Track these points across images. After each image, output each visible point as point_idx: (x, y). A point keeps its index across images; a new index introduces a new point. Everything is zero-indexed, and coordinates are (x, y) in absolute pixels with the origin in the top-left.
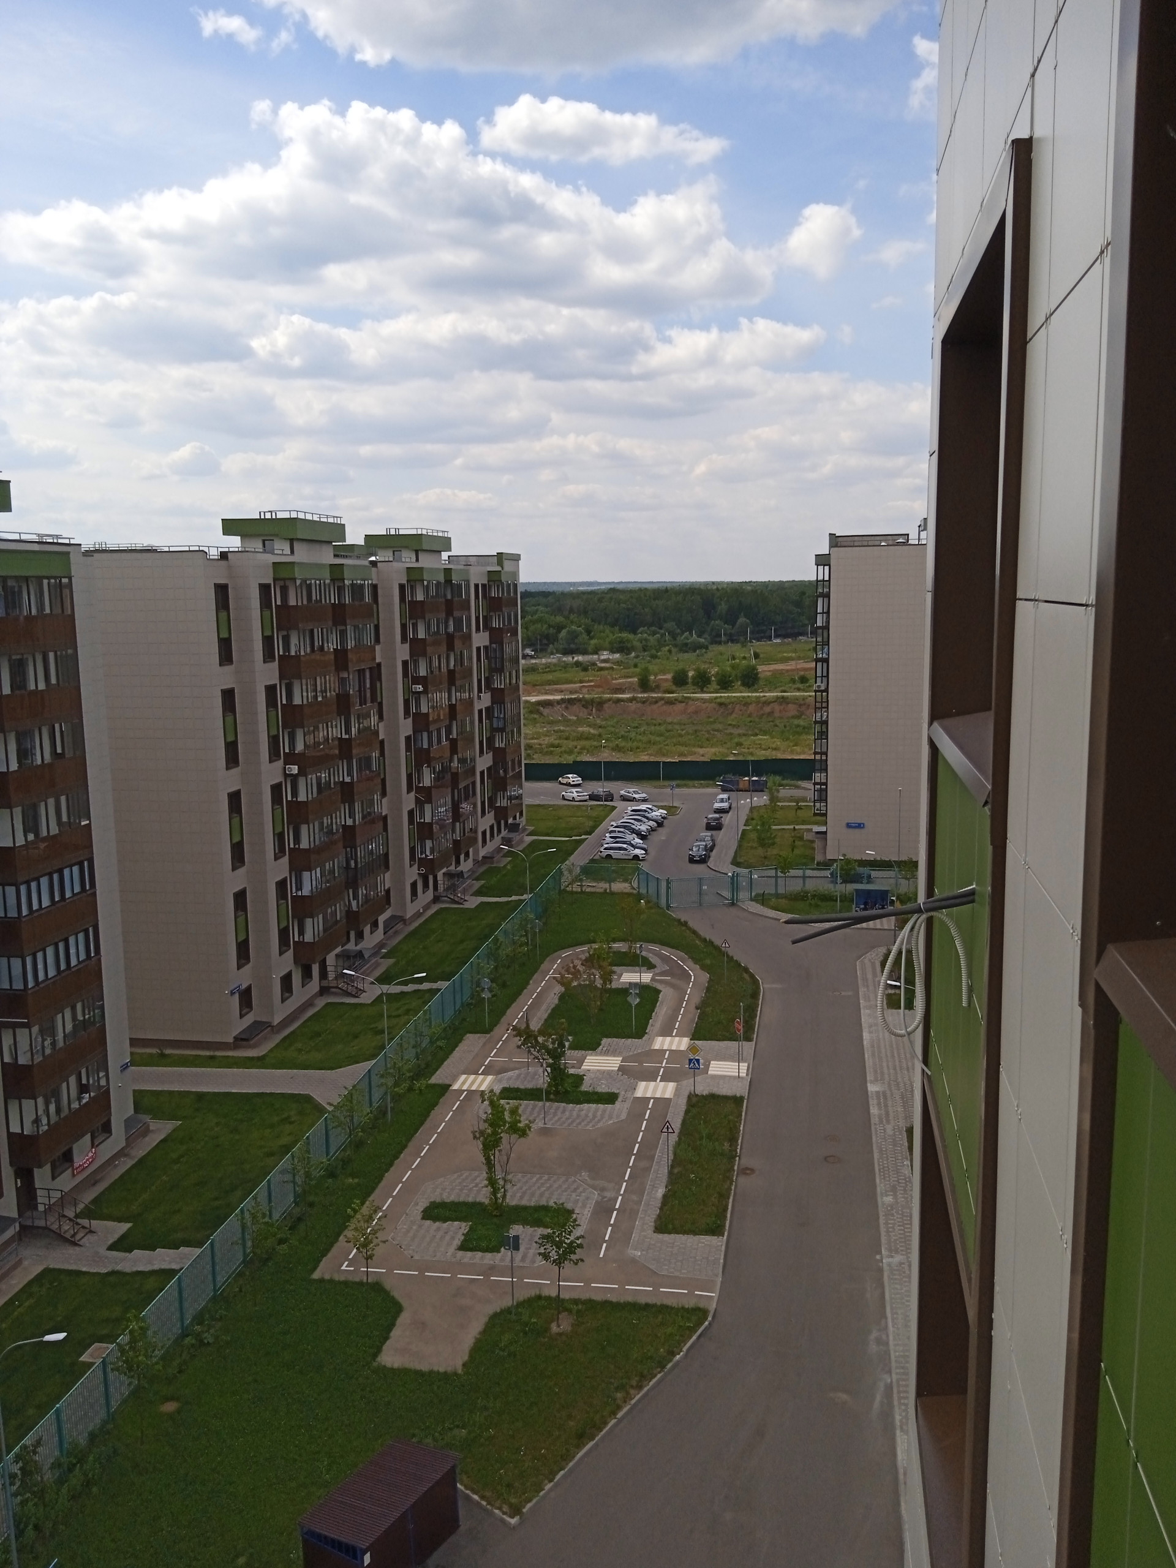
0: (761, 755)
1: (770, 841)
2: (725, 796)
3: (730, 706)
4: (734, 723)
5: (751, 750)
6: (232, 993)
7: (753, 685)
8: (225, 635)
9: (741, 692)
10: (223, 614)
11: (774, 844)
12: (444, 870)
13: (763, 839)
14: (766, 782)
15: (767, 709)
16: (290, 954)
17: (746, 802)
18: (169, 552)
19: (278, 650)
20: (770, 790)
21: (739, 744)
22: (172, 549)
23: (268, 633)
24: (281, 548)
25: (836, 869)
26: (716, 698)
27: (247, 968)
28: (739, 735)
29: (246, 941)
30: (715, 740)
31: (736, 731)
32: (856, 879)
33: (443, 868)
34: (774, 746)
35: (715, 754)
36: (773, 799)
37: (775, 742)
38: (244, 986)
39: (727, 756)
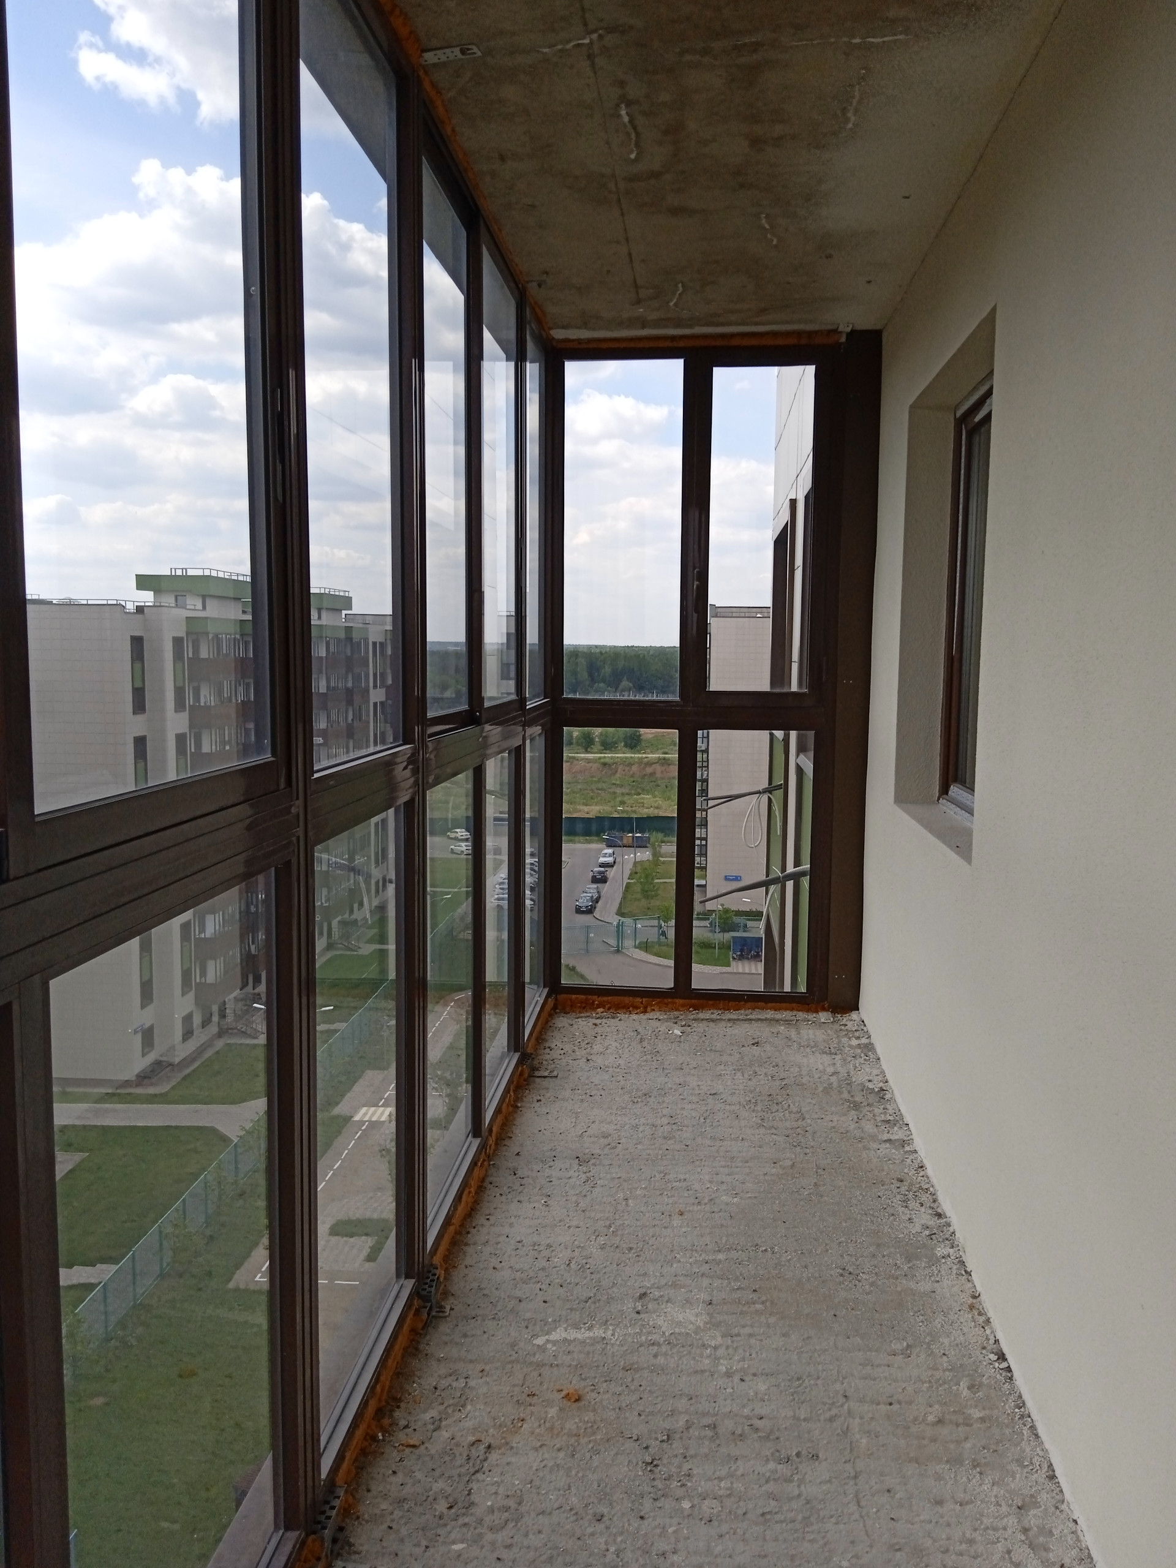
0: (645, 812)
1: (653, 893)
2: (610, 851)
3: (613, 767)
4: (618, 782)
5: (634, 809)
6: (135, 1032)
7: (635, 746)
8: (138, 684)
9: (624, 753)
10: (138, 665)
11: (657, 895)
12: (339, 918)
13: (647, 891)
14: (649, 838)
15: (649, 770)
16: (191, 995)
17: (631, 857)
18: (87, 605)
19: (190, 700)
20: (653, 846)
21: (622, 803)
22: (90, 602)
23: (180, 684)
24: (194, 604)
25: (715, 919)
26: (600, 758)
27: (150, 1008)
28: (623, 794)
29: (150, 981)
30: (599, 798)
31: (619, 791)
32: (734, 928)
33: (337, 917)
34: (656, 805)
35: (600, 812)
36: (656, 855)
37: (657, 801)
38: (147, 1026)
39: (611, 814)
